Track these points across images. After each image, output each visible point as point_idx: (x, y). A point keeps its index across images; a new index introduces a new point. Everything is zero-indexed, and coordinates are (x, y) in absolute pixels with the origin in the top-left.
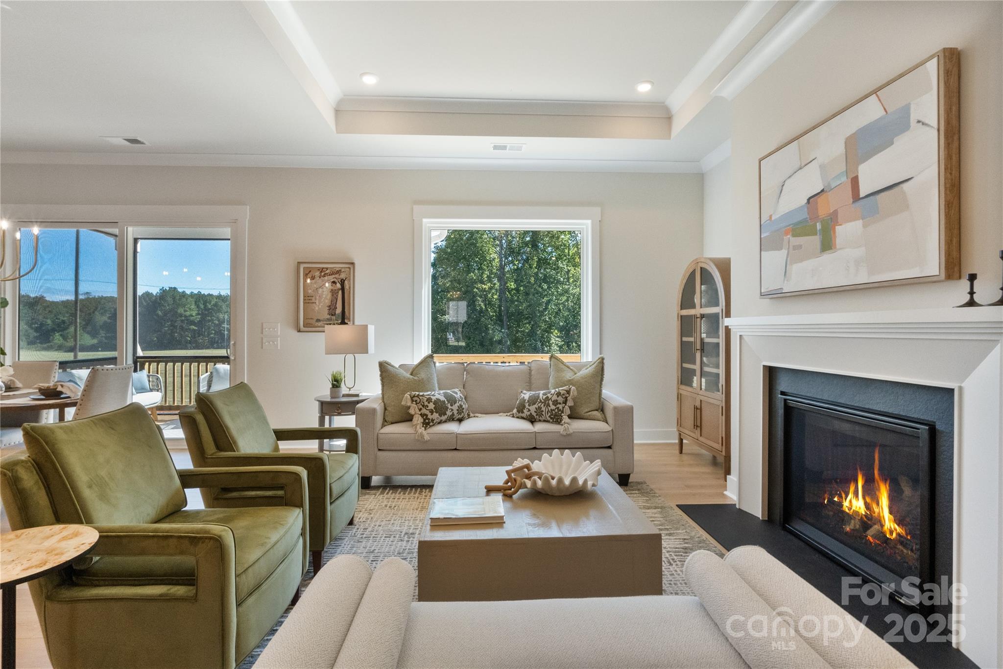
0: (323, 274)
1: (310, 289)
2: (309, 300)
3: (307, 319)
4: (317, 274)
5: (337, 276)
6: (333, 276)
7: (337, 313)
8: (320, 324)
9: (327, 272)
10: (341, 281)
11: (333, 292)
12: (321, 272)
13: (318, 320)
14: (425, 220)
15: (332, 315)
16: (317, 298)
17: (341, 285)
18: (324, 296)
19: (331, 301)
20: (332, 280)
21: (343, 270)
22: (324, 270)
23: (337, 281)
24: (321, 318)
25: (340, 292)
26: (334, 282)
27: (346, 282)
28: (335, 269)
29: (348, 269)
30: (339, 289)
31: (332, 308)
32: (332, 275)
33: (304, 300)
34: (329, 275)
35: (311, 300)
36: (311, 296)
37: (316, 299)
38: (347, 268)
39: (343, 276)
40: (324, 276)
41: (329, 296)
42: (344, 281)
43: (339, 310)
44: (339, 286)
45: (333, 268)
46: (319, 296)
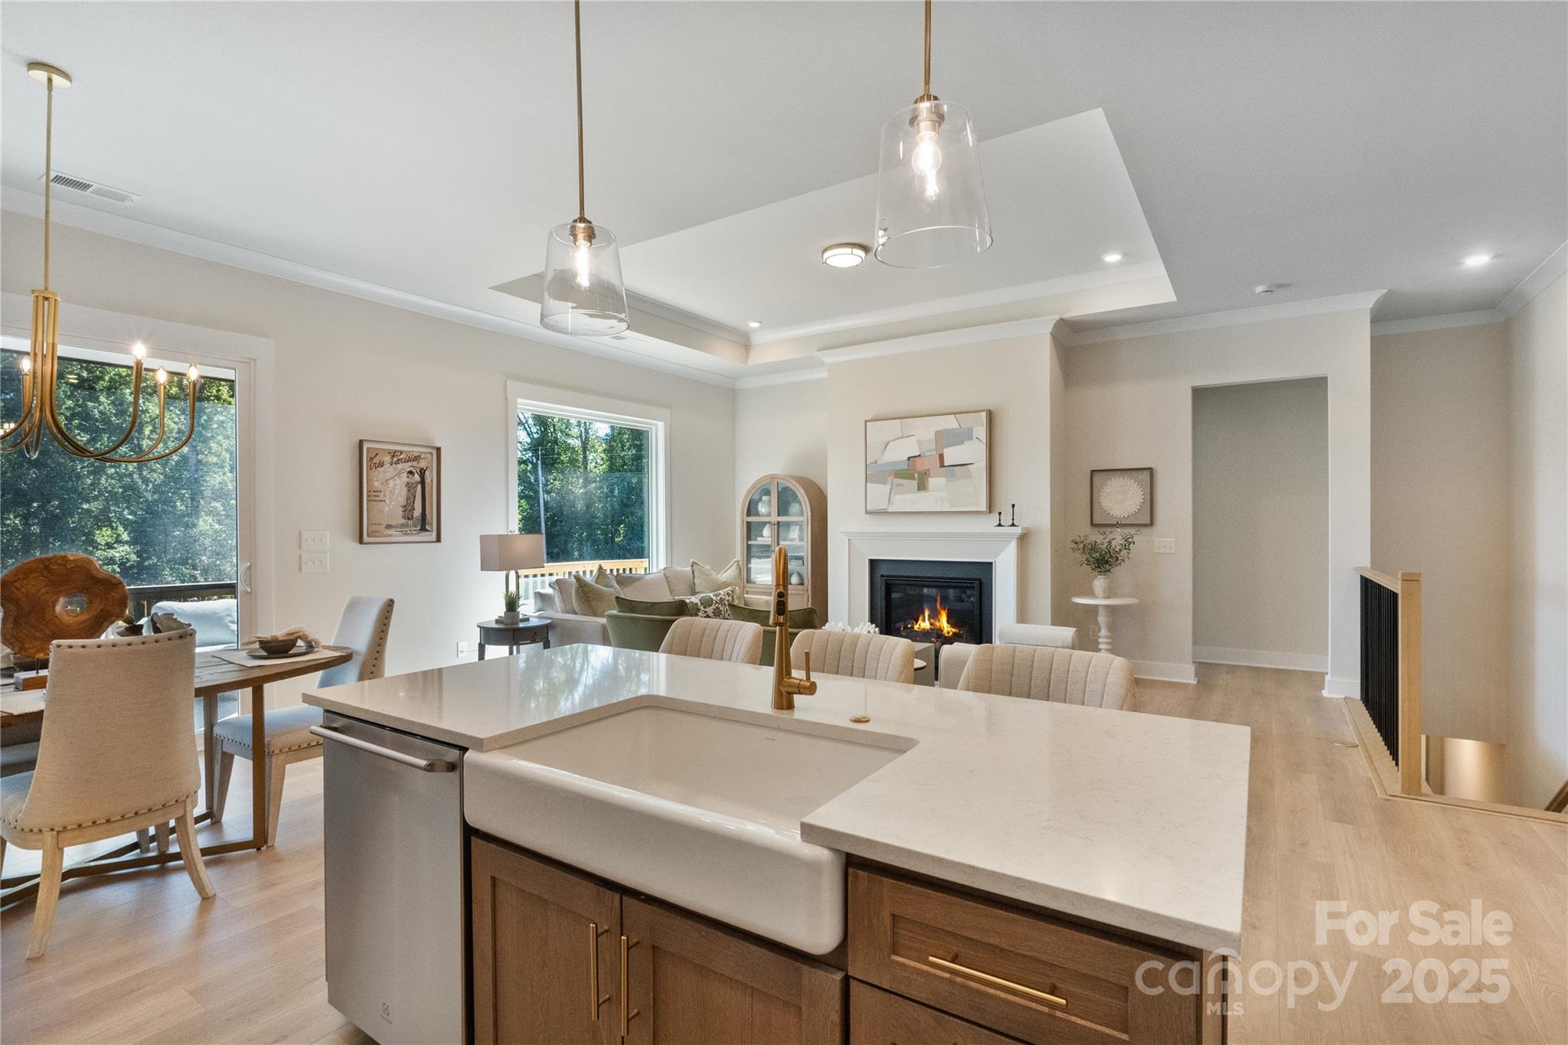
0: (395, 459)
1: (377, 481)
2: (376, 496)
3: (372, 524)
4: (387, 459)
5: (415, 464)
6: (410, 464)
7: (415, 515)
8: (391, 532)
9: (401, 457)
10: (420, 472)
11: (410, 486)
12: (393, 456)
13: (389, 527)
14: (519, 400)
15: (408, 519)
16: (387, 493)
17: (421, 477)
18: (397, 491)
19: (407, 499)
20: (408, 470)
21: (422, 456)
22: (396, 454)
23: (414, 471)
24: (393, 523)
25: (419, 486)
26: (410, 472)
27: (426, 472)
28: (412, 453)
29: (429, 456)
30: (417, 483)
31: (408, 509)
32: (408, 461)
33: (368, 496)
34: (405, 462)
35: (378, 496)
36: (378, 491)
37: (385, 496)
38: (428, 453)
39: (423, 464)
40: (397, 463)
41: (405, 490)
42: (425, 471)
43: (417, 512)
44: (417, 477)
45: (410, 451)
46: (390, 492)
